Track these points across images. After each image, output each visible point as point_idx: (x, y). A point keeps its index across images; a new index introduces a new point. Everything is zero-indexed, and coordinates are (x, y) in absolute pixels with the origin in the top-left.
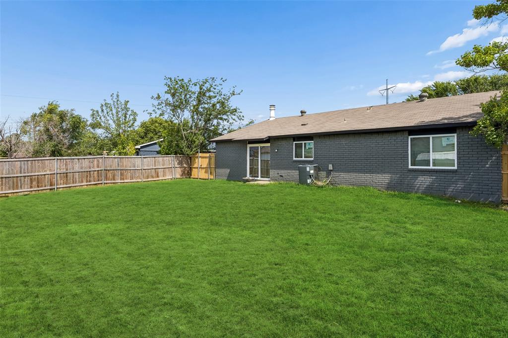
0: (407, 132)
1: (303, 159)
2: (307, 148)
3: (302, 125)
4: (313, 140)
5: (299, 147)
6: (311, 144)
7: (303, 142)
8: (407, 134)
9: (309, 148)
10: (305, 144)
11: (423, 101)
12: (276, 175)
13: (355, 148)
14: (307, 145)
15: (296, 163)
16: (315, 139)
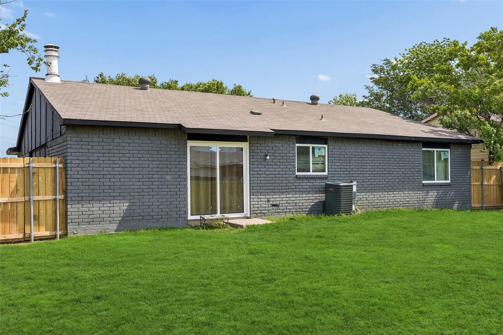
0: (421, 143)
1: (311, 173)
5: (304, 152)
6: (322, 150)
7: (311, 146)
8: (422, 145)
9: (319, 156)
10: (313, 148)
12: (265, 205)
13: (379, 159)
14: (316, 151)
15: (301, 181)
16: (329, 142)
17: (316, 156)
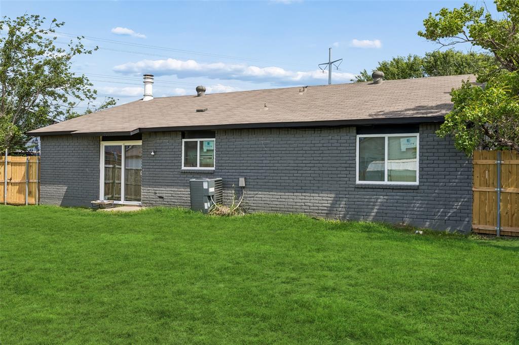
1: (198, 168)
2: (205, 150)
3: (198, 111)
4: (214, 138)
5: (191, 147)
6: (210, 143)
7: (199, 140)
8: (355, 131)
9: (207, 150)
10: (202, 143)
11: (376, 83)
12: (152, 196)
13: (280, 152)
14: (205, 144)
15: (185, 176)
16: (216, 135)
17: (204, 151)
